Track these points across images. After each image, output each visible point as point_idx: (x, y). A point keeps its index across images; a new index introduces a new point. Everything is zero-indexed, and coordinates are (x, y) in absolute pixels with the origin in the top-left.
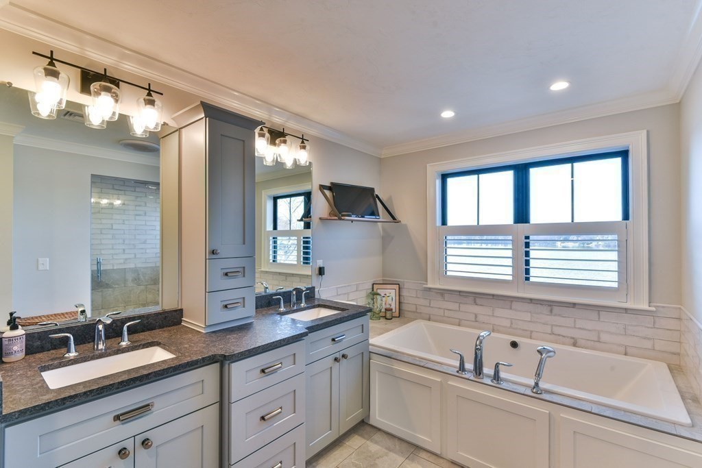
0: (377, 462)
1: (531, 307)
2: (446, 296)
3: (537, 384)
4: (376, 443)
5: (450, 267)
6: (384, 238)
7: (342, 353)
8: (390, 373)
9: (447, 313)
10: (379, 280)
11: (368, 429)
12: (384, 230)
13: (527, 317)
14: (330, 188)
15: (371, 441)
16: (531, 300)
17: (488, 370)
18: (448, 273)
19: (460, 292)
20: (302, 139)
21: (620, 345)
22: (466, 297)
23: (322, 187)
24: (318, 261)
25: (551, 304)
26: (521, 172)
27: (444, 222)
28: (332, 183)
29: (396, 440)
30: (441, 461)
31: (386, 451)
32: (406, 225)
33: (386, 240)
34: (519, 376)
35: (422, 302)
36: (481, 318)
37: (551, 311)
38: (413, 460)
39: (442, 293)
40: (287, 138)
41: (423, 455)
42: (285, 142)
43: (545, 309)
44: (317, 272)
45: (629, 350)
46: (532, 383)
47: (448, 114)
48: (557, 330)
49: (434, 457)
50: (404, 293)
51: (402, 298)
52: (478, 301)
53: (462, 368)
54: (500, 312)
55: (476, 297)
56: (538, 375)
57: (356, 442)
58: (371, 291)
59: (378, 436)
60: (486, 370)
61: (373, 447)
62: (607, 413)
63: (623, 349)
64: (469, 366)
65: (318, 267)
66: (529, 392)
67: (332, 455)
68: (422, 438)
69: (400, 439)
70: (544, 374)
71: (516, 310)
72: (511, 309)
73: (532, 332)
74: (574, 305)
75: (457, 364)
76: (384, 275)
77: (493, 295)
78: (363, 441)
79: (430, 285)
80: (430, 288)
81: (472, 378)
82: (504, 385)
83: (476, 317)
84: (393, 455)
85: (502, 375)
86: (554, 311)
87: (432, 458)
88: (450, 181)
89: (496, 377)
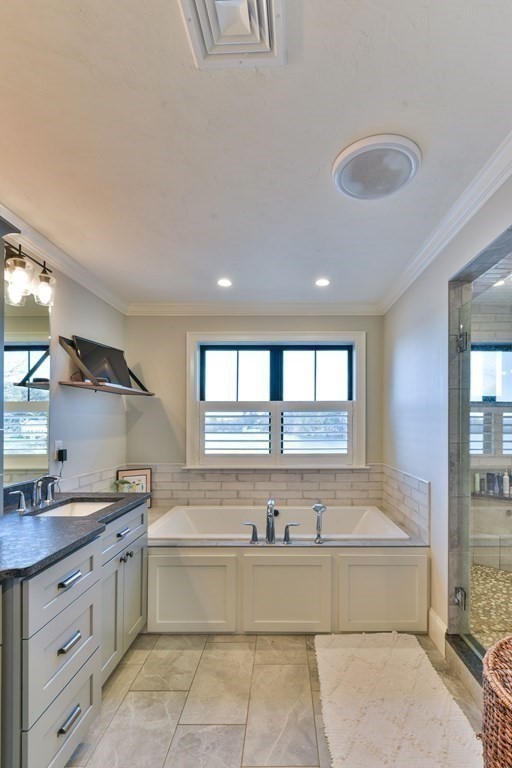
0: (174, 665)
1: (285, 477)
2: (208, 476)
3: (319, 536)
4: (163, 648)
5: (208, 445)
6: (128, 414)
7: (126, 551)
8: (178, 565)
9: (208, 494)
10: (123, 465)
11: (146, 639)
12: (128, 403)
13: (283, 486)
14: (71, 343)
15: (157, 649)
16: (287, 470)
17: (279, 534)
18: (207, 452)
19: (222, 470)
20: (44, 266)
21: (349, 499)
22: (228, 474)
23: (62, 340)
24: (57, 442)
25: (301, 472)
26: (277, 353)
27: (202, 397)
28: (73, 337)
29: (184, 638)
30: (237, 637)
31: (179, 651)
32: (159, 400)
33: (131, 417)
34: (303, 534)
35: (179, 486)
36: (242, 494)
37: (302, 479)
38: (211, 648)
39: (203, 473)
40: (25, 259)
41: (218, 639)
42: (23, 265)
43: (298, 477)
44: (56, 457)
45: (355, 502)
46: (315, 536)
47: (225, 283)
48: (306, 495)
49: (229, 637)
50: (156, 479)
51: (154, 485)
52: (240, 477)
53: (255, 538)
54: (260, 486)
55: (238, 474)
56: (319, 528)
57: (139, 656)
58: (114, 480)
59: (161, 642)
60: (277, 536)
61: (163, 654)
62: (368, 544)
63: (350, 502)
64: (262, 534)
65: (57, 450)
66: (314, 544)
67: (116, 682)
68: (216, 623)
69: (188, 635)
70: (323, 527)
71: (274, 481)
72: (270, 481)
73: (287, 499)
74: (318, 471)
75: (250, 536)
76: (128, 459)
77: (254, 470)
78: (147, 653)
79: (189, 467)
80: (189, 470)
81: (266, 545)
82: (294, 543)
83: (238, 494)
84: (186, 652)
85: (291, 536)
86: (305, 479)
87: (228, 639)
88: (209, 354)
89: (287, 538)
